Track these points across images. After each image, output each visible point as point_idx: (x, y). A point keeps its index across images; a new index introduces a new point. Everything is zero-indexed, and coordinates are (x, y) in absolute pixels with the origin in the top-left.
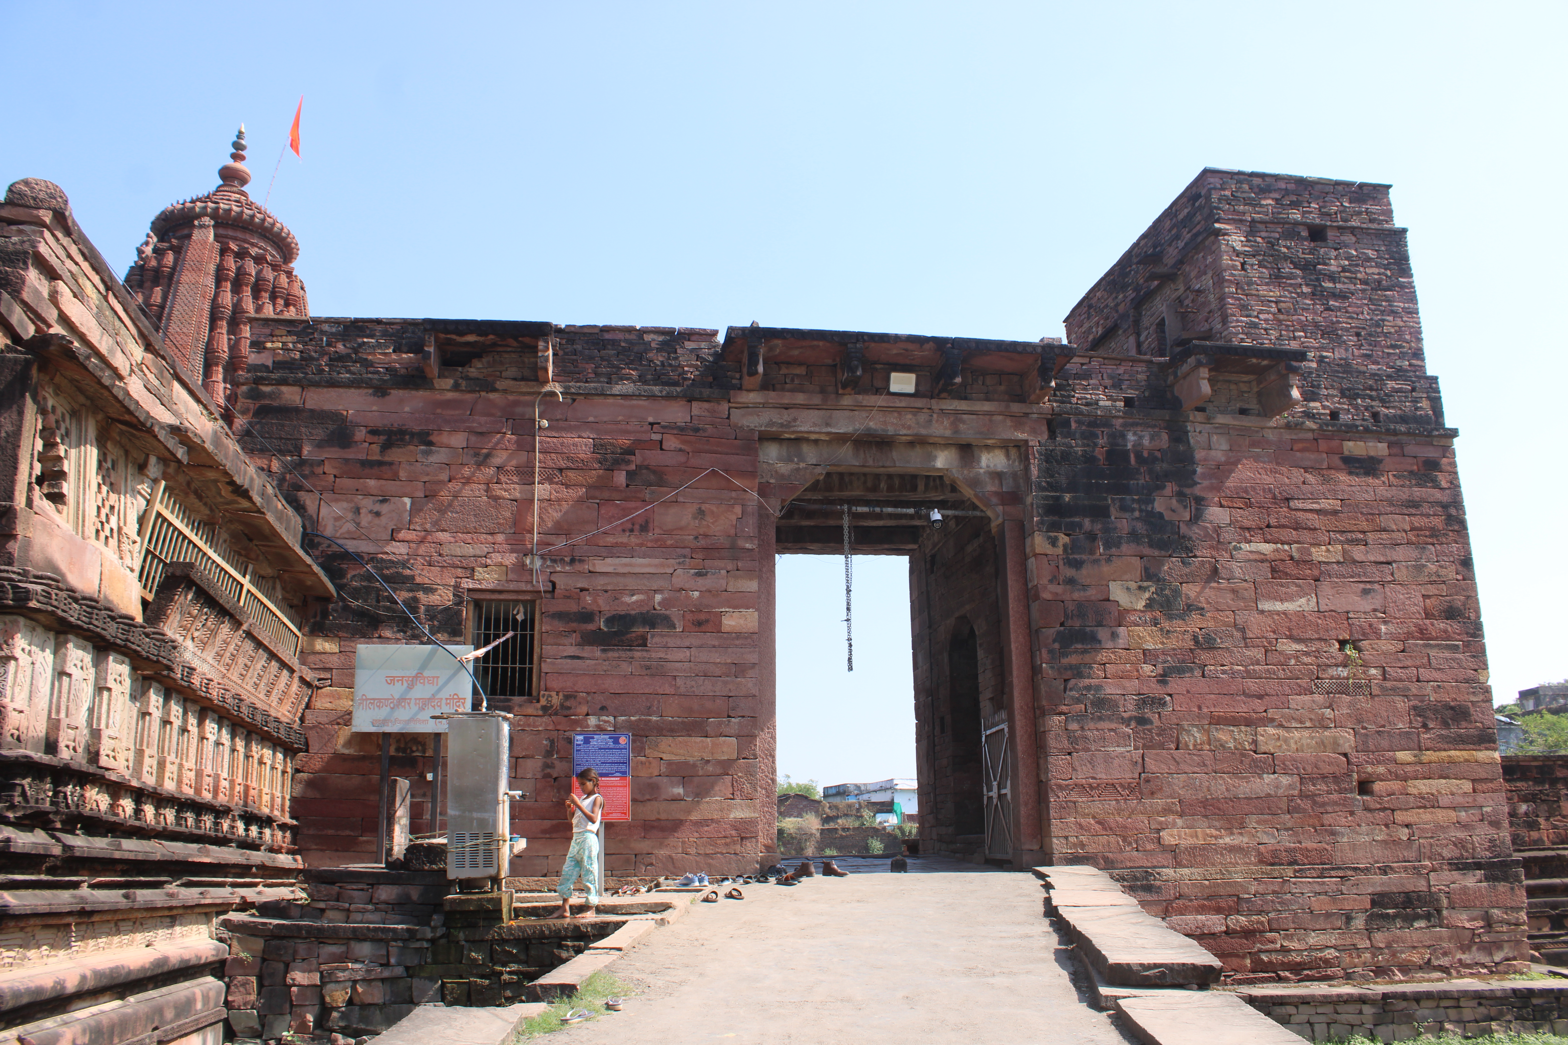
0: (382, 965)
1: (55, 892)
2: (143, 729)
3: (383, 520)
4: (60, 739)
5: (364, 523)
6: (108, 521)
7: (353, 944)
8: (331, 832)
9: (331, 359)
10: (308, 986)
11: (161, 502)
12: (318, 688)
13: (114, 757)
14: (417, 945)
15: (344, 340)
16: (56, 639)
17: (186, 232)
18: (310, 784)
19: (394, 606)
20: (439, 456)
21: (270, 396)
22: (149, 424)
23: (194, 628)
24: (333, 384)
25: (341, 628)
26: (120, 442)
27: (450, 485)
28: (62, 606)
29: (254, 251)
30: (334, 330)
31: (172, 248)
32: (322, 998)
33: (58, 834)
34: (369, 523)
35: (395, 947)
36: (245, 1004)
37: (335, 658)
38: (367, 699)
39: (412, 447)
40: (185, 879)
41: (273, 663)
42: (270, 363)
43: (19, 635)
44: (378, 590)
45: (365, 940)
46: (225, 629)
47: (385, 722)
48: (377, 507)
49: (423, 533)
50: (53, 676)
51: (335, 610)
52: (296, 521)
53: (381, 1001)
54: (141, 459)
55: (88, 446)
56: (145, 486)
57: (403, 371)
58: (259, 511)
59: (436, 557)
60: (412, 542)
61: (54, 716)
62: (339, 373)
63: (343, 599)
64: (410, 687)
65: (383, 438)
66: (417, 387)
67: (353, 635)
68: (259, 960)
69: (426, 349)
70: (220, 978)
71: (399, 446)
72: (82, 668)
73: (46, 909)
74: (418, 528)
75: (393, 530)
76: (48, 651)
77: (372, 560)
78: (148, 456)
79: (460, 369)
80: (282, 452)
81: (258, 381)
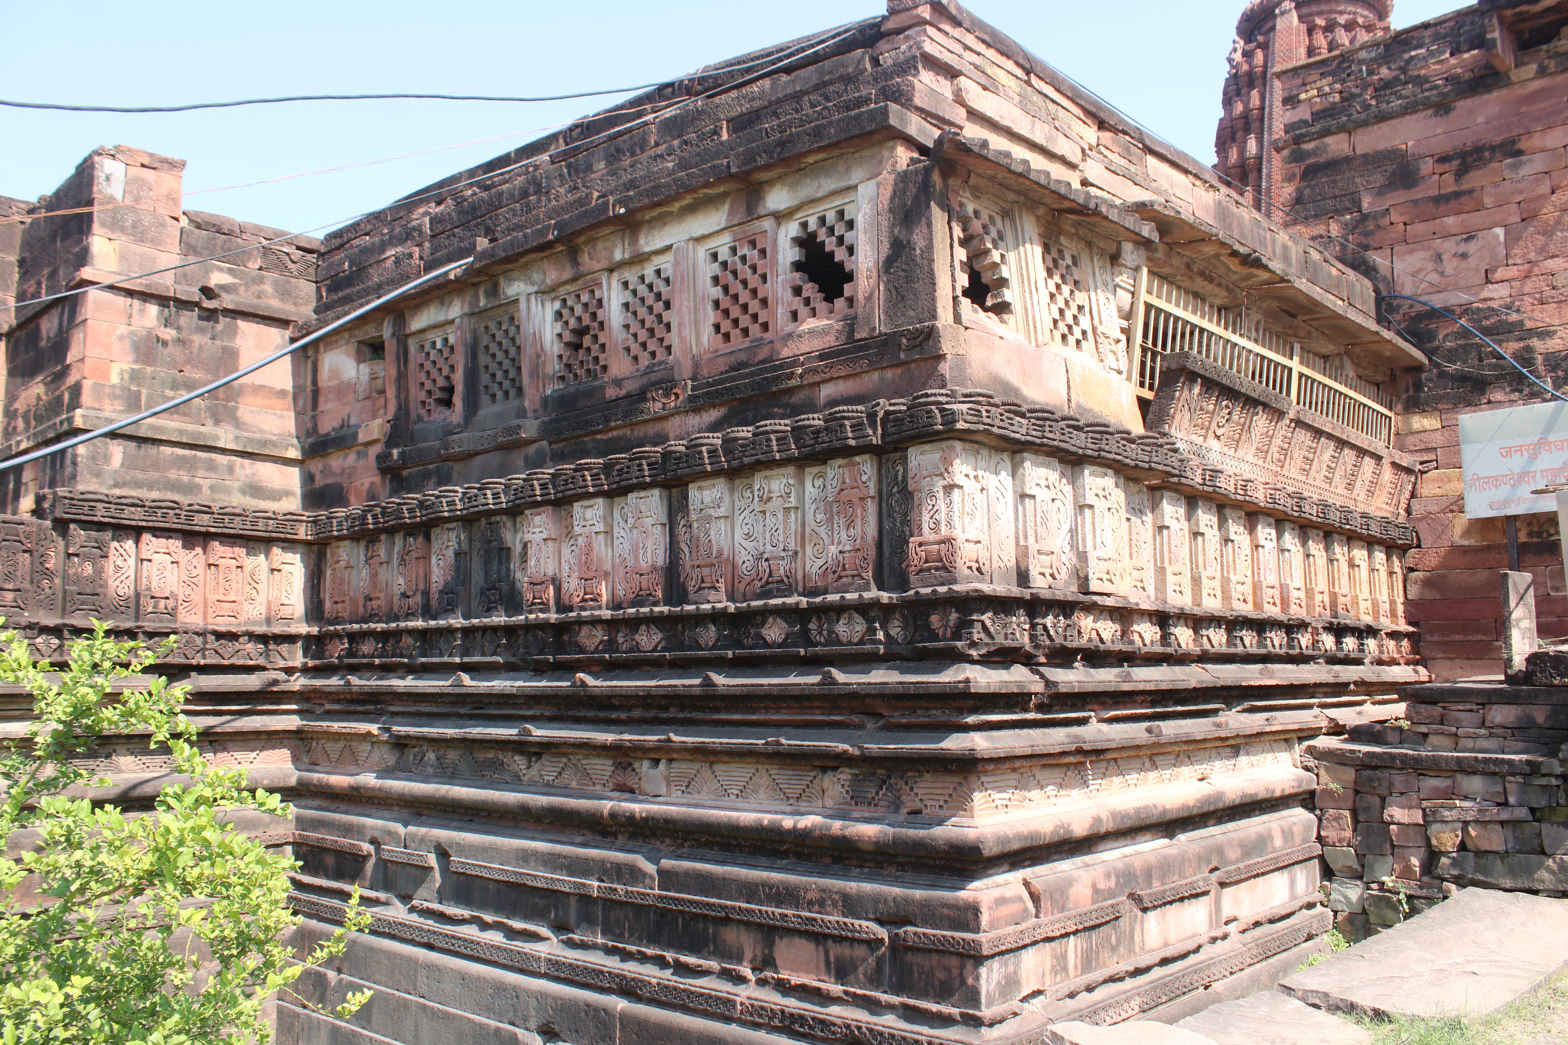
0: (1498, 804)
1: (1046, 730)
2: (1162, 545)
3: (1472, 262)
4: (1031, 567)
5: (1449, 270)
6: (1077, 324)
7: (1459, 777)
8: (1459, 637)
9: (1376, 90)
10: (1409, 825)
11: (1149, 292)
12: (1422, 473)
13: (1110, 581)
14: (1544, 781)
15: (1387, 63)
16: (1012, 459)
17: (1270, 25)
18: (1427, 583)
19: (1502, 362)
20: (1533, 165)
21: (1314, 152)
22: (1092, 206)
23: (1214, 425)
24: (1382, 118)
25: (1439, 399)
26: (1077, 235)
27: (1554, 197)
28: (997, 422)
29: (1342, 20)
30: (1373, 54)
31: (1259, 46)
32: (1428, 840)
33: (1041, 669)
34: (1455, 269)
35: (1513, 784)
36: (1340, 841)
37: (1438, 435)
38: (1479, 479)
39: (1494, 165)
40: (1246, 705)
41: (1346, 451)
42: (1308, 116)
43: (958, 461)
44: (1478, 347)
45: (1474, 773)
46: (1261, 421)
47: (1506, 503)
48: (1462, 248)
49: (1527, 266)
50: (1015, 500)
51: (1431, 380)
52: (1364, 287)
53: (1501, 848)
54: (1113, 249)
55: (1028, 245)
56: (1124, 277)
57: (1468, 75)
58: (1283, 280)
59: (1547, 292)
60: (1514, 279)
61: (1022, 543)
62: (1388, 103)
63: (1438, 365)
64: (1533, 457)
65: (1455, 163)
66: (1488, 89)
67: (1456, 406)
68: (1351, 792)
69: (1489, 36)
70: (1312, 810)
71: (1478, 168)
72: (1048, 487)
73: (1029, 752)
74: (1519, 261)
75: (1486, 271)
76: (1003, 473)
77: (1466, 311)
78: (1119, 243)
79: (1545, 47)
80: (1339, 212)
81: (1298, 140)
